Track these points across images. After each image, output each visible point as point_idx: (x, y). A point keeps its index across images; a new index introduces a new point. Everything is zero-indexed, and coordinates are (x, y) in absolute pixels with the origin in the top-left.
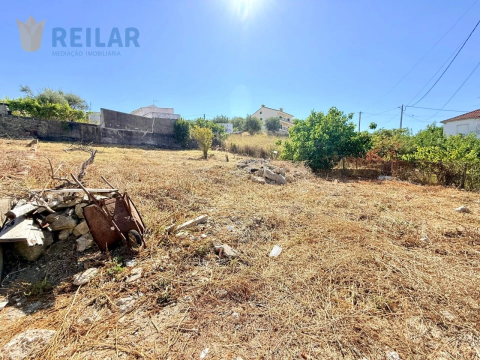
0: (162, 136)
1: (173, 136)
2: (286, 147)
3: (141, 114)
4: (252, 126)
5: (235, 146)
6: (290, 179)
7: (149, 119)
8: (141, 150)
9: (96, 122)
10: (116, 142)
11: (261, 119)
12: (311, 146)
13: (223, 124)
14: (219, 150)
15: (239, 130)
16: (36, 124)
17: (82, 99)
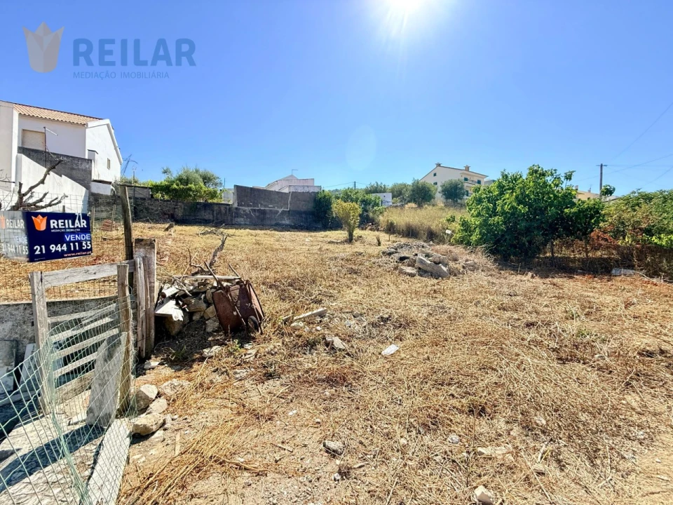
0: (299, 213)
1: (312, 213)
2: (463, 225)
3: (276, 188)
4: (421, 195)
5: (392, 224)
6: (456, 272)
7: (285, 193)
8: (273, 232)
9: (229, 201)
10: (248, 223)
11: (436, 184)
12: (498, 223)
13: (378, 195)
14: (371, 230)
15: (401, 201)
16: (173, 206)
17: (216, 175)
